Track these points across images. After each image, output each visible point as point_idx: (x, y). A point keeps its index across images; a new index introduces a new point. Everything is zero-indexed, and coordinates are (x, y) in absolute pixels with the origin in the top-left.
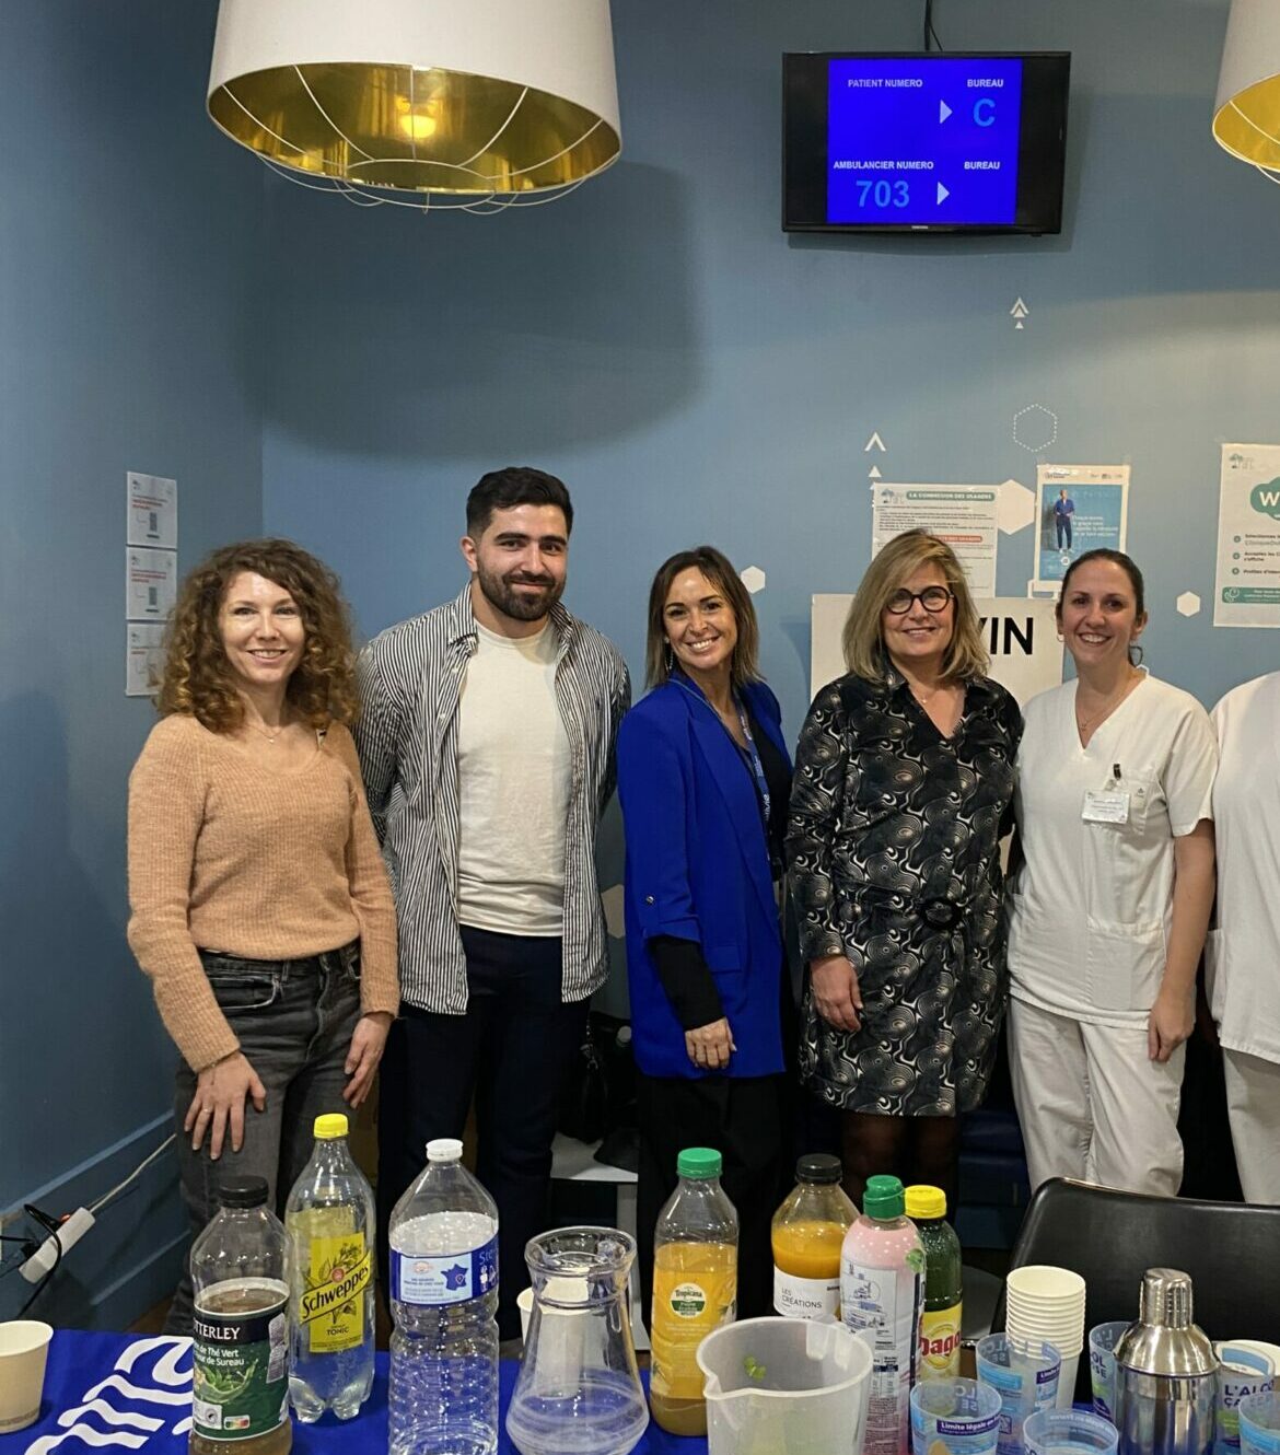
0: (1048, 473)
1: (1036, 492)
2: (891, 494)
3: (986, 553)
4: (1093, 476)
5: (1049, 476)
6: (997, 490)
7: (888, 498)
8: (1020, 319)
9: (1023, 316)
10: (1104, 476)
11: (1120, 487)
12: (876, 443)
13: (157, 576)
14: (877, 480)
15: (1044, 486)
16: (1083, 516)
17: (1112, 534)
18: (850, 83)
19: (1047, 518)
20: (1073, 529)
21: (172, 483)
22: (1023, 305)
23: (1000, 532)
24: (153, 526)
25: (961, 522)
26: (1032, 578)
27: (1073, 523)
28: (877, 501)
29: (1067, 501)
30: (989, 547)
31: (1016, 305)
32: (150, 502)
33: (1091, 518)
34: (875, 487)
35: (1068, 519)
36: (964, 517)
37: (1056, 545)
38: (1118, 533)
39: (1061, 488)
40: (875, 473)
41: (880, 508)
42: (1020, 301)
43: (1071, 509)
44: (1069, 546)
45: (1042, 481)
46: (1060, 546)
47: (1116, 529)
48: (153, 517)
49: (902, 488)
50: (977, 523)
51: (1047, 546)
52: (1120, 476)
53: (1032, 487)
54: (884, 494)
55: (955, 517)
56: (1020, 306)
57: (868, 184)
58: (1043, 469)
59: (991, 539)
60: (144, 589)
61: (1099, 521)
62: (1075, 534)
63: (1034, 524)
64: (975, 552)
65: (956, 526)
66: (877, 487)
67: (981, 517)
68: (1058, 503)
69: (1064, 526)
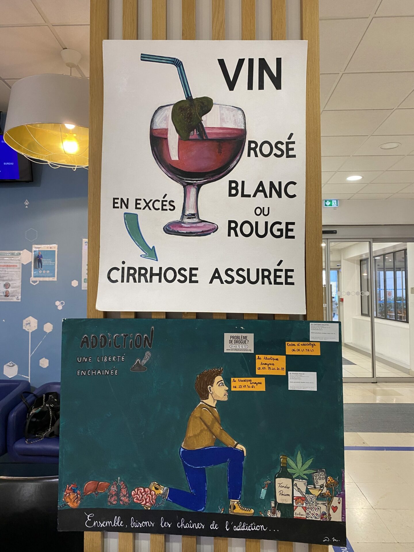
0: (36, 248)
3: (18, 270)
4: (48, 248)
6: (21, 252)
8: (27, 205)
10: (51, 248)
11: (55, 251)
15: (34, 251)
16: (45, 259)
17: (53, 264)
22: (28, 202)
23: (22, 264)
26: (31, 276)
27: (42, 261)
29: (41, 255)
30: (19, 268)
31: (26, 201)
33: (47, 260)
35: (41, 260)
36: (12, 260)
37: (38, 267)
39: (39, 251)
43: (42, 257)
44: (41, 267)
45: (34, 249)
46: (39, 268)
47: (54, 263)
51: (35, 267)
53: (31, 252)
55: (10, 260)
56: (27, 202)
58: (34, 246)
59: (19, 266)
61: (50, 260)
62: (43, 264)
63: (32, 261)
64: (15, 270)
65: (10, 263)
67: (17, 260)
68: (39, 255)
69: (40, 262)
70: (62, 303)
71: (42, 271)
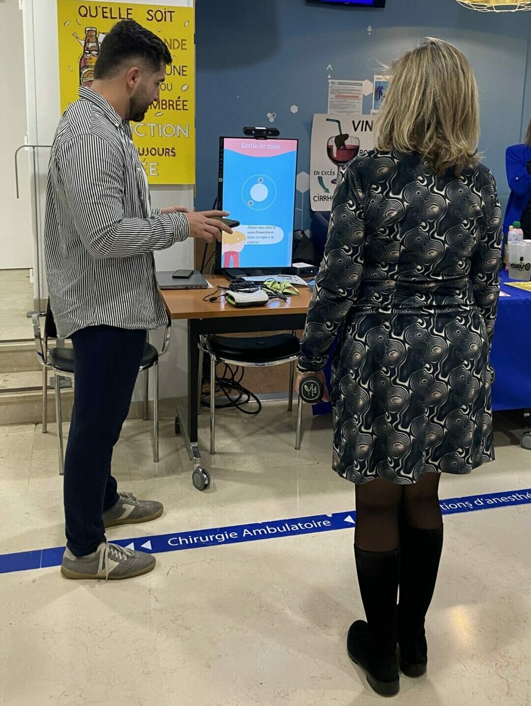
1: (373, 83)
2: (334, 83)
3: (359, 101)
5: (377, 79)
6: (363, 82)
8: (370, 32)
9: (371, 30)
12: (330, 68)
14: (330, 79)
15: (376, 82)
23: (364, 95)
25: (353, 92)
26: (372, 108)
27: (384, 92)
28: (330, 85)
29: (382, 86)
30: (360, 99)
34: (329, 81)
36: (354, 90)
37: (379, 99)
39: (380, 82)
40: (329, 77)
41: (331, 87)
42: (370, 26)
43: (383, 89)
45: (375, 80)
49: (337, 81)
50: (358, 92)
51: (376, 99)
54: (332, 83)
55: (351, 90)
56: (370, 28)
58: (375, 76)
59: (361, 97)
62: (383, 96)
63: (372, 93)
64: (357, 101)
65: (351, 93)
66: (330, 81)
67: (359, 90)
68: (379, 87)
69: (381, 93)
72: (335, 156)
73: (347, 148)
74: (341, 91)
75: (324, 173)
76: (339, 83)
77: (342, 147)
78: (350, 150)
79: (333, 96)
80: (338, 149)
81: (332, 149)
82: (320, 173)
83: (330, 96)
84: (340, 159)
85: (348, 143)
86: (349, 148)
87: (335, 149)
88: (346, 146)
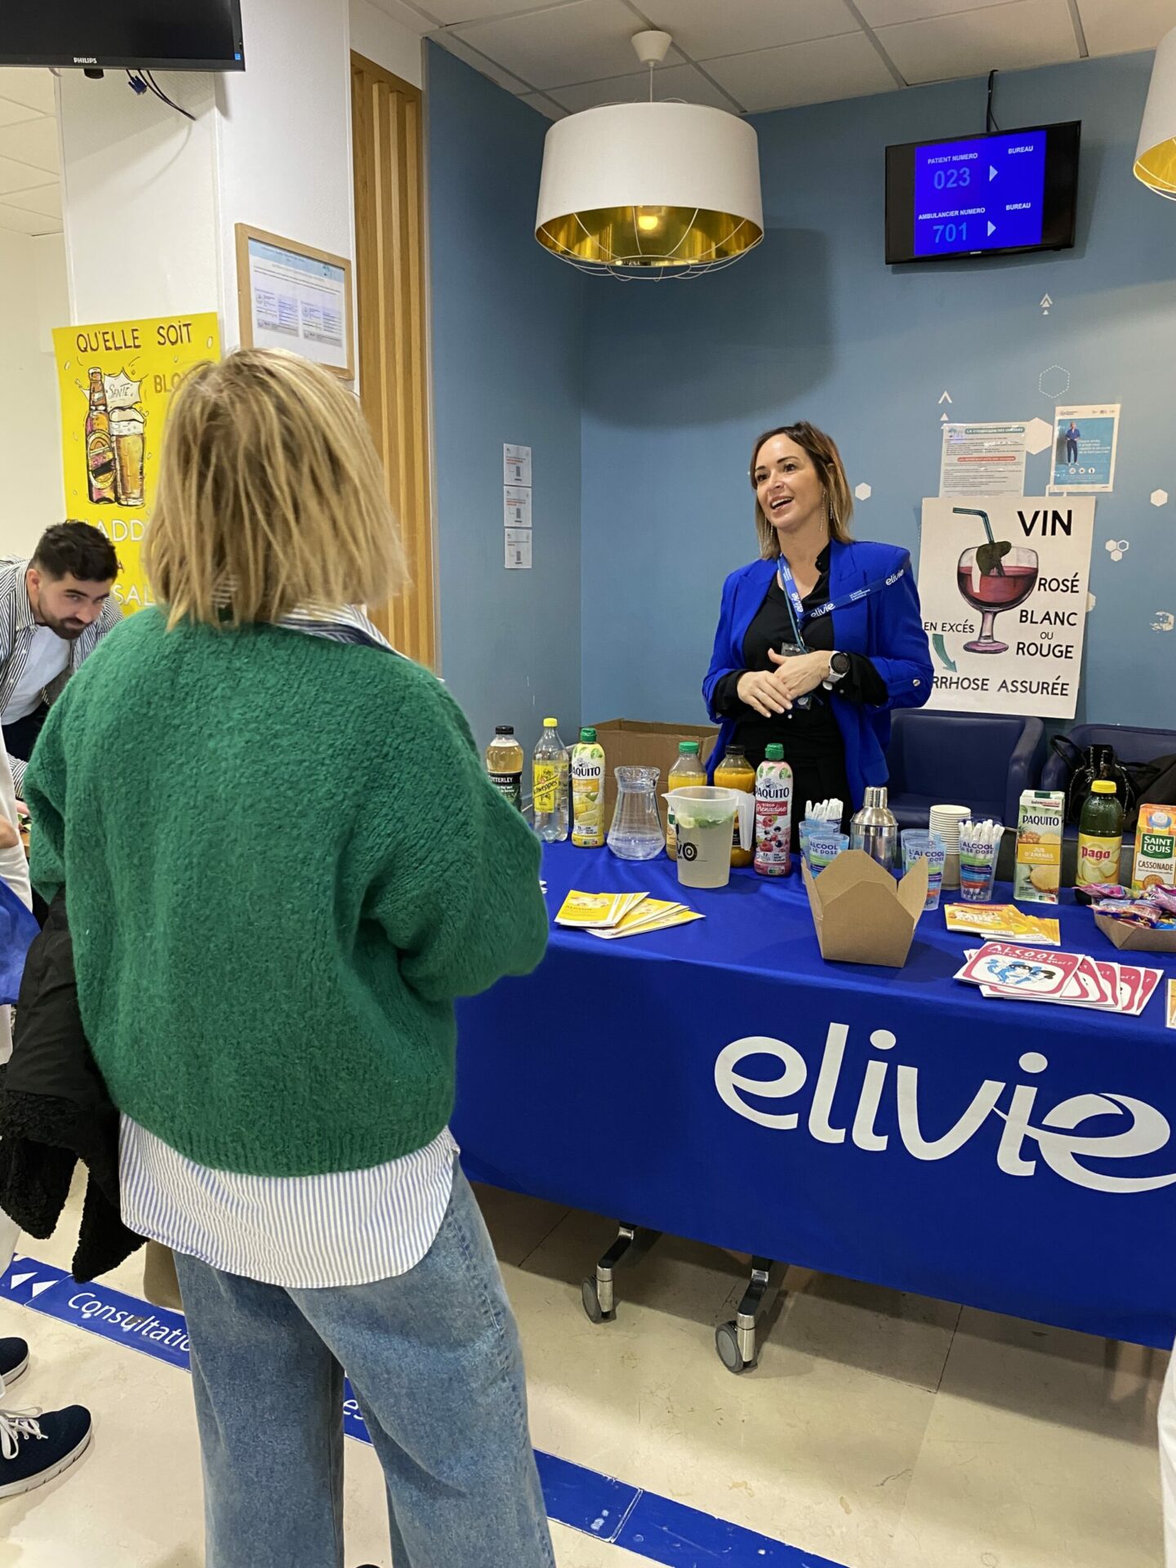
0: (1061, 413)
1: (1053, 424)
2: (955, 431)
3: (1016, 467)
4: (1094, 412)
5: (1062, 414)
6: (1027, 425)
7: (952, 434)
8: (1046, 308)
9: (1048, 306)
10: (1102, 412)
11: (1113, 419)
12: (945, 398)
13: (521, 502)
14: (946, 422)
15: (1059, 421)
17: (1106, 452)
18: (929, 161)
19: (1060, 442)
20: (1078, 449)
21: (528, 449)
22: (1048, 299)
23: (1028, 453)
24: (518, 474)
25: (1003, 448)
26: (1049, 483)
27: (1079, 445)
28: (946, 436)
29: (1075, 430)
30: (1019, 464)
31: (1044, 298)
32: (517, 460)
33: (1092, 441)
34: (944, 426)
35: (1075, 442)
36: (1006, 444)
37: (1067, 459)
38: (1111, 450)
39: (1071, 421)
40: (944, 418)
41: (948, 441)
42: (1047, 296)
43: (1079, 436)
44: (1075, 461)
45: (1058, 418)
46: (1069, 461)
47: (1109, 448)
48: (518, 469)
49: (961, 426)
50: (1013, 448)
51: (1060, 460)
52: (1113, 411)
53: (1052, 423)
54: (950, 431)
55: (997, 444)
56: (1046, 299)
57: (941, 227)
58: (1059, 409)
59: (1023, 459)
60: (513, 509)
61: (1097, 443)
62: (1080, 452)
63: (1051, 448)
64: (1010, 468)
65: (997, 450)
66: (946, 427)
67: (1016, 444)
68: (1070, 431)
69: (1072, 445)
70: (1123, 546)
71: (1077, 469)
72: (976, 589)
73: (1007, 574)
74: (972, 448)
75: (948, 627)
76: (967, 431)
77: (994, 572)
78: (1015, 578)
79: (955, 459)
80: (985, 573)
81: (970, 575)
82: (939, 627)
83: (945, 459)
84: (990, 599)
85: (1007, 561)
86: (1011, 574)
87: (976, 574)
88: (1005, 569)
